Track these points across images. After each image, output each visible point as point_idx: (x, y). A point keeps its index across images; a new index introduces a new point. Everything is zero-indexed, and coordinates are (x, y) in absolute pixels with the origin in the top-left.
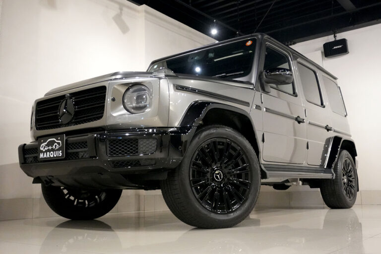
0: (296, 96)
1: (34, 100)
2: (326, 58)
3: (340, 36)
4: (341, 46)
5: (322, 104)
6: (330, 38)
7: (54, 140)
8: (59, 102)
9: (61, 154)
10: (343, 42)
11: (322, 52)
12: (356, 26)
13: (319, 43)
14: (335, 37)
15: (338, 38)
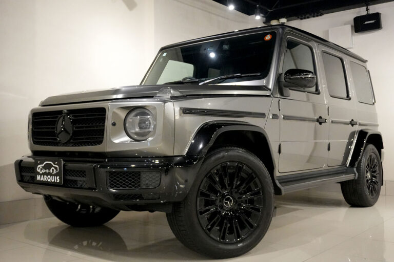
0: (319, 94)
1: (31, 109)
2: (356, 33)
3: (374, 9)
4: (373, 21)
5: (348, 96)
6: (361, 11)
7: (51, 164)
8: (57, 117)
9: (58, 180)
10: (377, 16)
11: (352, 26)
13: (350, 14)
14: (367, 10)
15: (371, 12)
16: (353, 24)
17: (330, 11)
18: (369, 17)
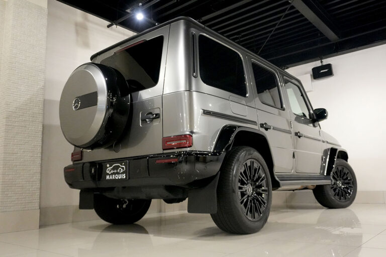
2: (314, 80)
3: (326, 61)
4: (326, 70)
6: (318, 64)
10: (329, 66)
11: (311, 75)
12: (339, 53)
13: (309, 67)
14: (322, 62)
15: (324, 64)
16: (312, 73)
17: (294, 64)
18: (323, 67)
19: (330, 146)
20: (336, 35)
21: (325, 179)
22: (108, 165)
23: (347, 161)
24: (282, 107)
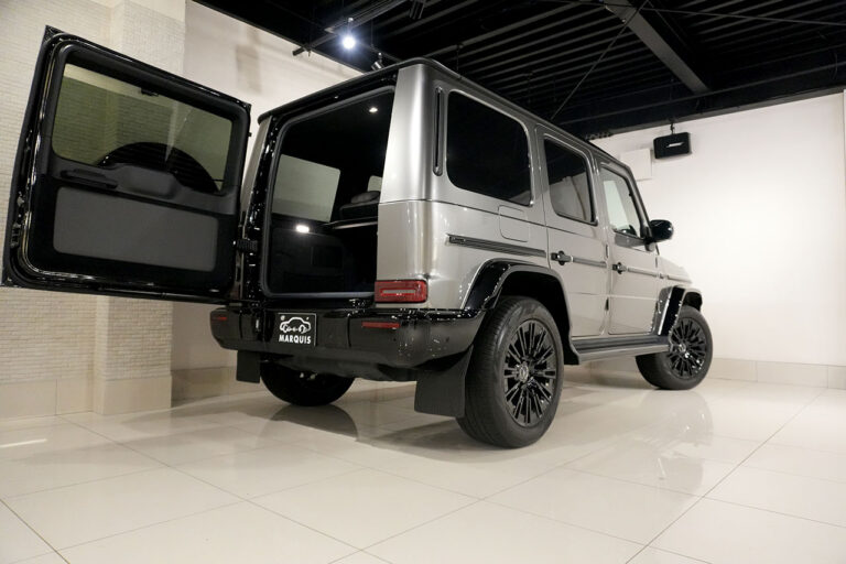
2: (657, 161)
3: (681, 127)
4: (679, 144)
6: (664, 131)
10: (684, 137)
11: (651, 150)
12: (705, 114)
13: (649, 135)
14: (672, 128)
15: (677, 131)
16: (652, 146)
18: (674, 138)
19: (673, 284)
20: (703, 82)
21: (658, 342)
22: (283, 318)
23: (699, 309)
24: (593, 219)
